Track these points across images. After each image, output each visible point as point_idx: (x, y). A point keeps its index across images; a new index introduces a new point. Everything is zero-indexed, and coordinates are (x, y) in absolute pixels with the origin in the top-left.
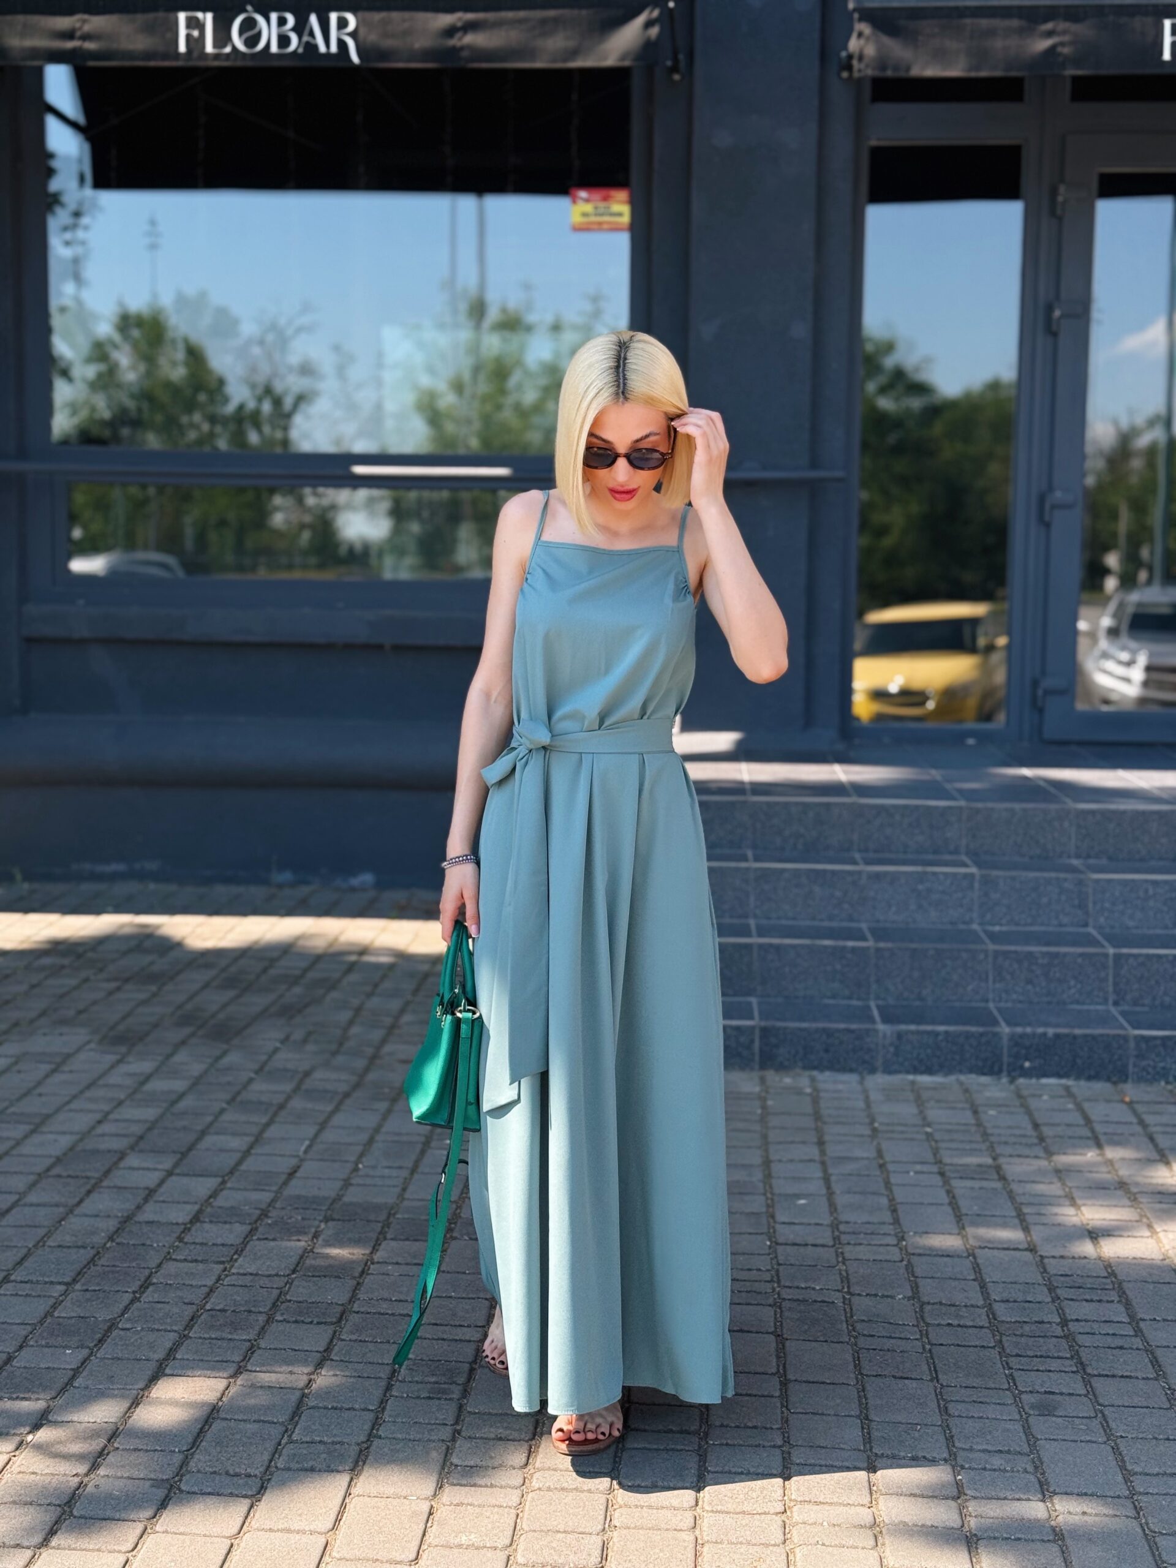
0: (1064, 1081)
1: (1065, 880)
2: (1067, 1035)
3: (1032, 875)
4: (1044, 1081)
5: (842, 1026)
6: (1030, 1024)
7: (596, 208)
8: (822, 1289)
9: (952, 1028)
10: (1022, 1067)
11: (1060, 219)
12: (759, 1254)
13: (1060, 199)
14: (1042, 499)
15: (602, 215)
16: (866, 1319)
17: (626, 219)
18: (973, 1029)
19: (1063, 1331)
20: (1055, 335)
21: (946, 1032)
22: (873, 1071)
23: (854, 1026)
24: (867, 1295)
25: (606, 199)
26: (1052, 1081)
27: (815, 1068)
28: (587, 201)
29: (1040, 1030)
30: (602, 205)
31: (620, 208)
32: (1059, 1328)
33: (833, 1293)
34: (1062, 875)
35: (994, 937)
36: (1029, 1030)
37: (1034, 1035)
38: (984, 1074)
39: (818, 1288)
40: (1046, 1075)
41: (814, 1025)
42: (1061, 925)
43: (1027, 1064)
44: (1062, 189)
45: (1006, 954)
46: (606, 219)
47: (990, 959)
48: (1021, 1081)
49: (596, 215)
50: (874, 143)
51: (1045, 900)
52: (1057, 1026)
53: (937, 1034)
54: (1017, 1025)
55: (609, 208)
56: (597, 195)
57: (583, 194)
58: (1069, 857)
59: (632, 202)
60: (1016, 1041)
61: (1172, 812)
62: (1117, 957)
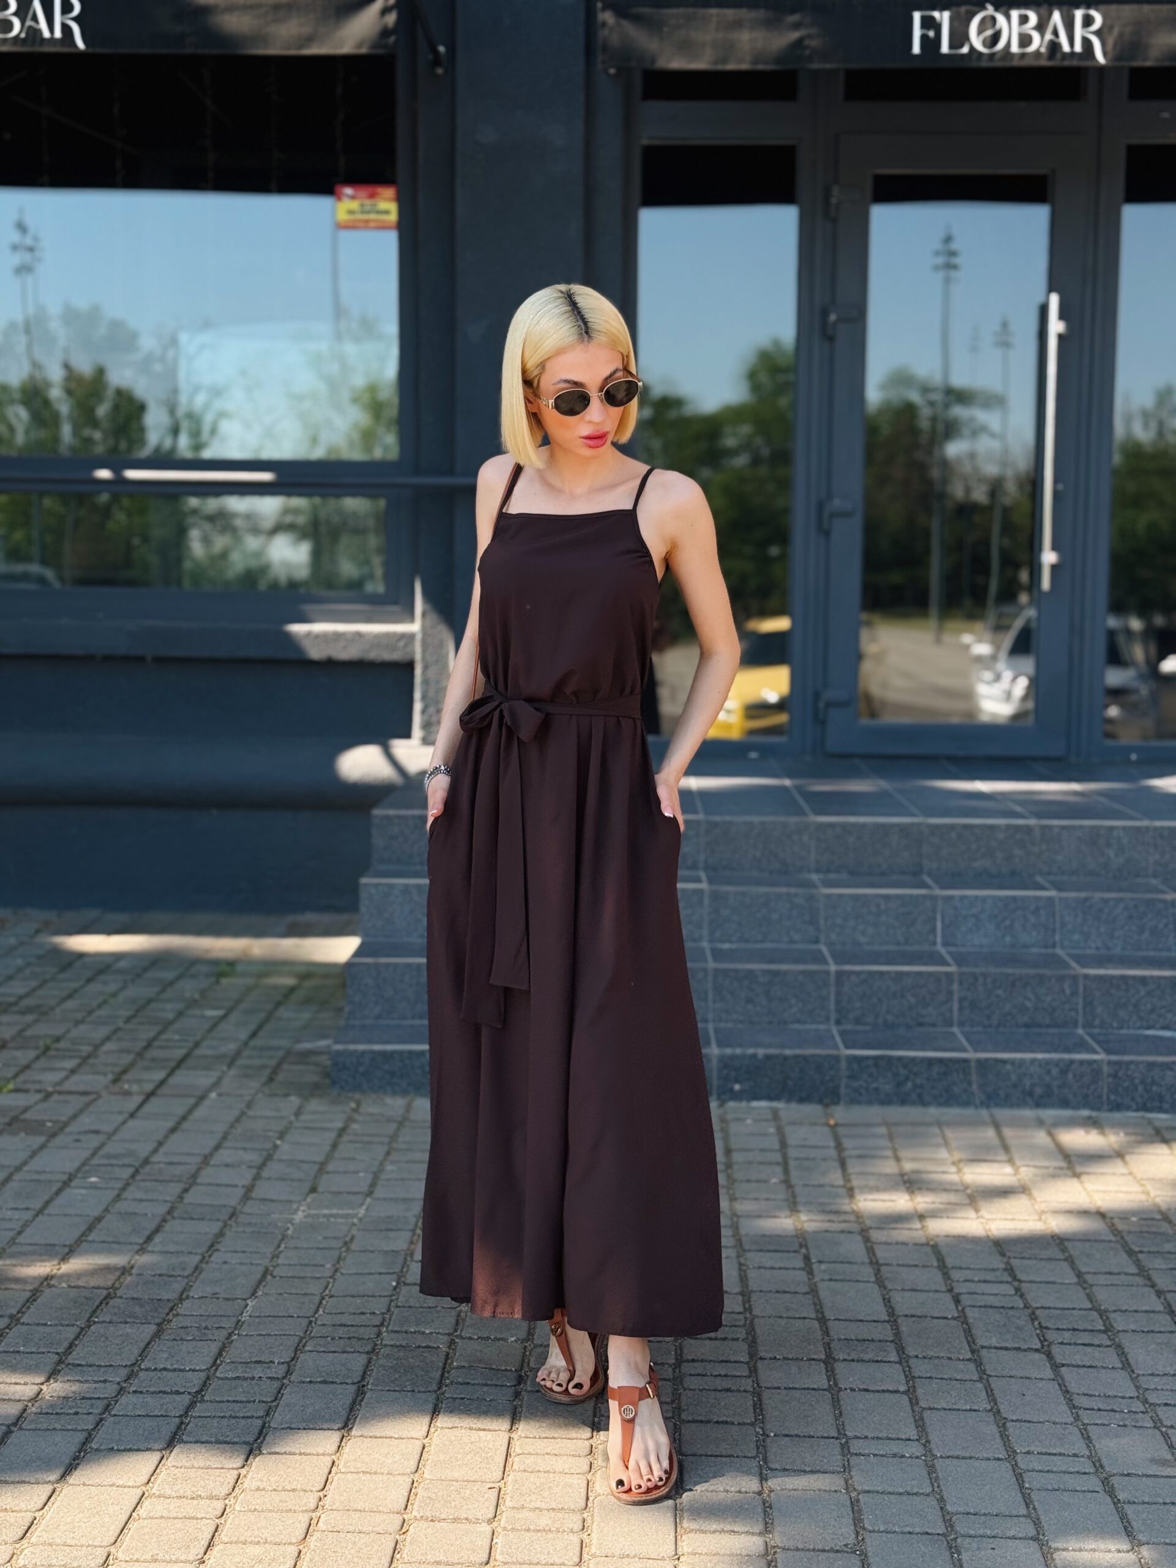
0: (775, 1104)
1: (796, 895)
2: (777, 1056)
3: (763, 890)
4: (755, 1104)
6: (740, 1046)
7: (362, 205)
8: (431, 1333)
10: (732, 1090)
11: (835, 221)
12: (380, 1296)
13: (834, 200)
14: (820, 507)
15: (369, 212)
16: (466, 1365)
17: (393, 217)
19: (674, 1372)
20: (831, 339)
24: (479, 1338)
25: (372, 196)
26: (763, 1104)
28: (353, 198)
29: (751, 1051)
30: (368, 202)
31: (387, 205)
32: (670, 1370)
33: (441, 1337)
34: (793, 890)
35: (717, 955)
36: (738, 1051)
37: (744, 1056)
39: (427, 1332)
40: (756, 1098)
42: (792, 942)
43: (737, 1087)
44: (836, 191)
45: (726, 973)
46: (373, 216)
47: (710, 978)
48: (731, 1104)
49: (362, 212)
50: (645, 142)
51: (775, 916)
52: (770, 1046)
54: (728, 1045)
55: (375, 205)
56: (363, 192)
57: (348, 191)
58: (809, 871)
59: (399, 199)
60: (726, 1063)
61: (912, 825)
62: (840, 974)
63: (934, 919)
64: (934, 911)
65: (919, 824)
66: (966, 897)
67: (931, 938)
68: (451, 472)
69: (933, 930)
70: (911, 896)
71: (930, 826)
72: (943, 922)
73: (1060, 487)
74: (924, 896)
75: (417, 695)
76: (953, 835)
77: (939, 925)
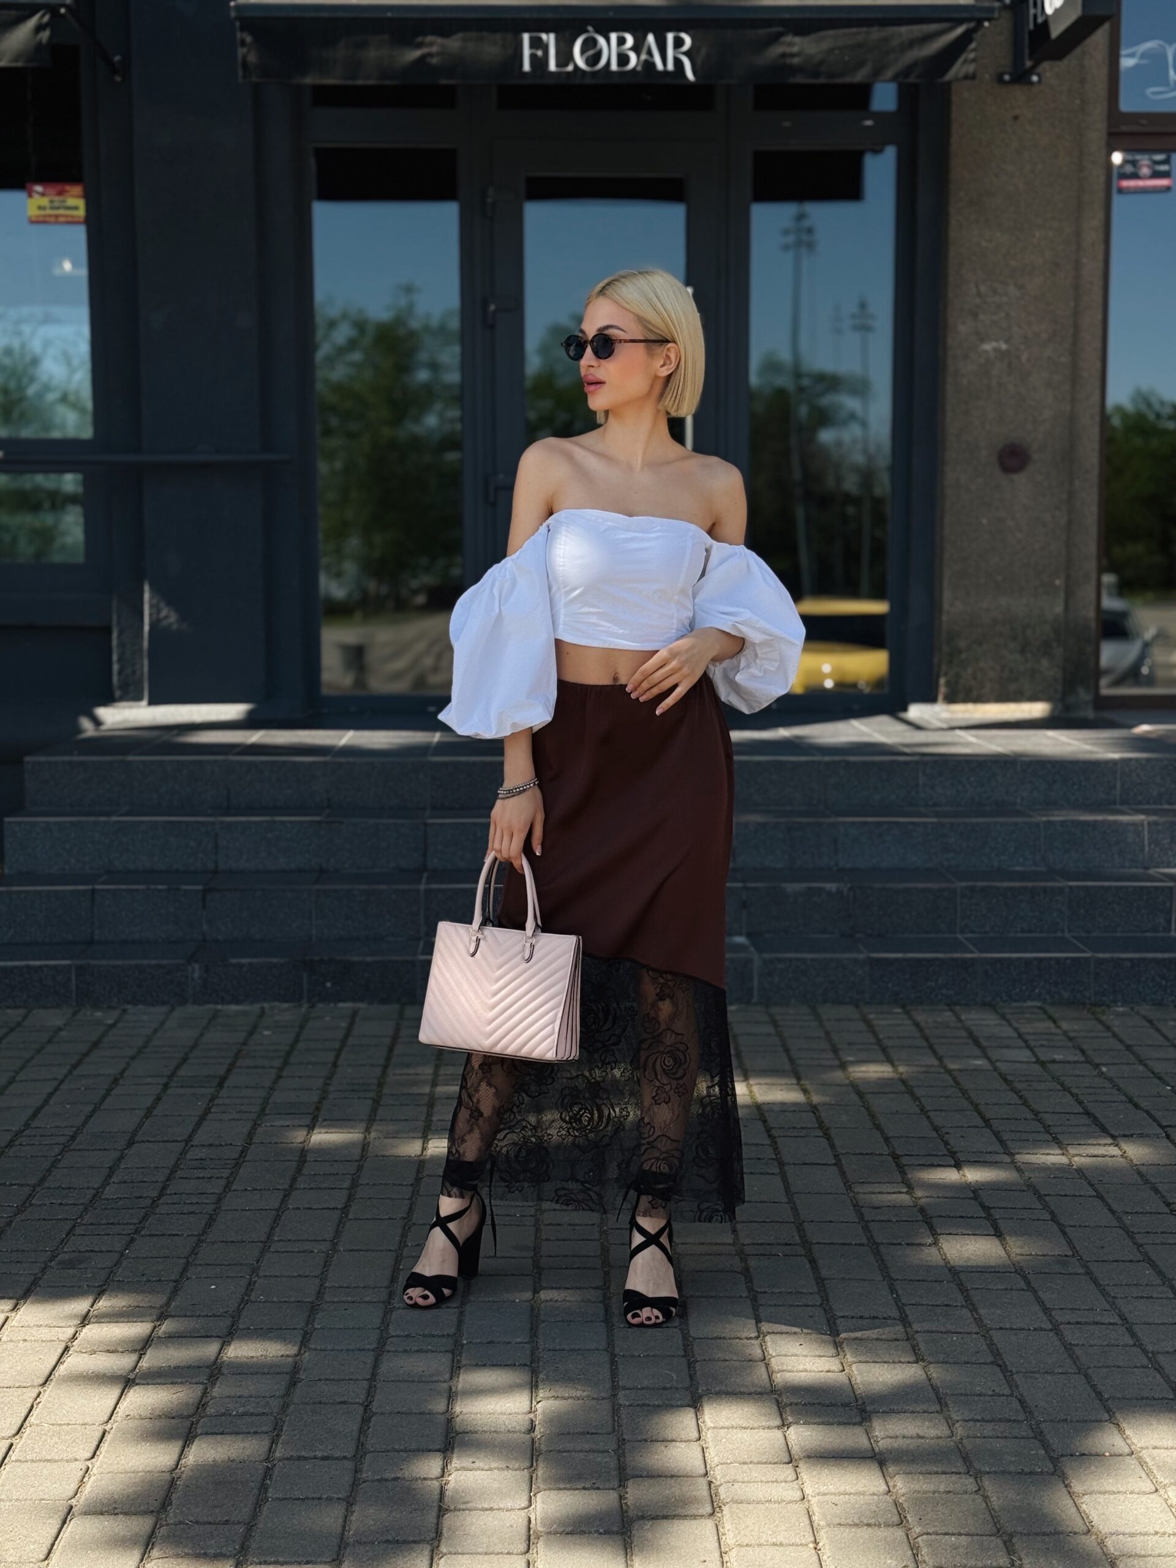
0: (358, 1005)
1: (402, 825)
2: (359, 963)
3: (372, 821)
4: (341, 1005)
5: (154, 962)
7: (51, 202)
9: (255, 960)
11: (491, 219)
13: (490, 200)
14: (487, 481)
15: (58, 208)
17: (81, 213)
18: (275, 960)
20: (492, 326)
21: (250, 964)
22: (183, 1002)
23: (165, 962)
25: (61, 193)
26: (346, 1005)
27: (129, 1003)
28: (43, 195)
30: (57, 199)
31: (75, 202)
32: (150, 1201)
34: (399, 821)
38: (286, 1002)
40: (341, 1001)
41: (127, 962)
45: (327, 893)
46: (62, 212)
47: (313, 898)
48: (320, 1005)
49: (52, 208)
50: (318, 145)
53: (242, 966)
55: (64, 202)
56: (52, 189)
57: (38, 188)
59: (87, 196)
62: (428, 892)
68: (138, 450)
75: (115, 657)
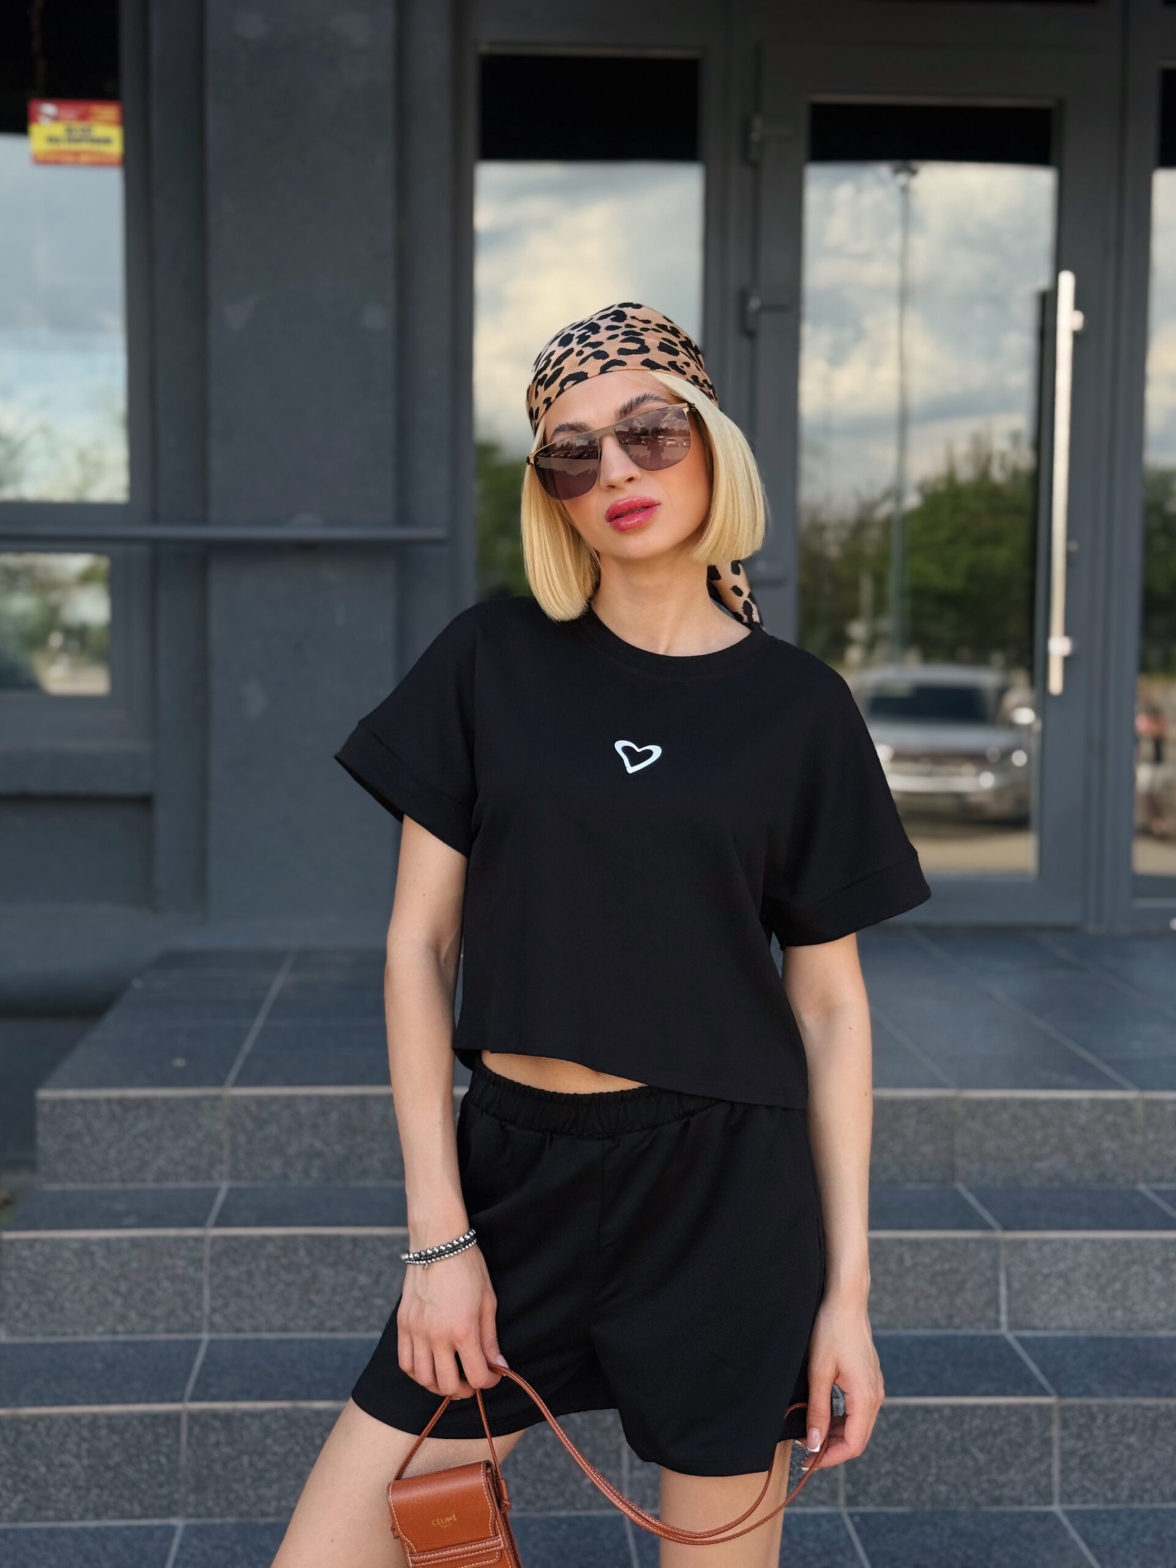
7: (70, 130)
11: (755, 166)
13: (755, 137)
15: (78, 140)
17: (115, 148)
25: (84, 117)
28: (57, 119)
30: (78, 126)
31: (106, 131)
44: (758, 123)
46: (86, 147)
49: (70, 141)
50: (484, 49)
55: (89, 130)
56: (71, 110)
57: (47, 107)
59: (125, 122)
61: (939, 1101)
63: (997, 1283)
64: (995, 1266)
65: (950, 1100)
66: (1048, 1242)
67: (991, 1314)
68: (203, 520)
69: (994, 1301)
70: (954, 1241)
71: (966, 1102)
72: (1009, 1286)
73: (1074, 546)
74: (978, 1241)
76: (1005, 1117)
77: (1003, 1291)
